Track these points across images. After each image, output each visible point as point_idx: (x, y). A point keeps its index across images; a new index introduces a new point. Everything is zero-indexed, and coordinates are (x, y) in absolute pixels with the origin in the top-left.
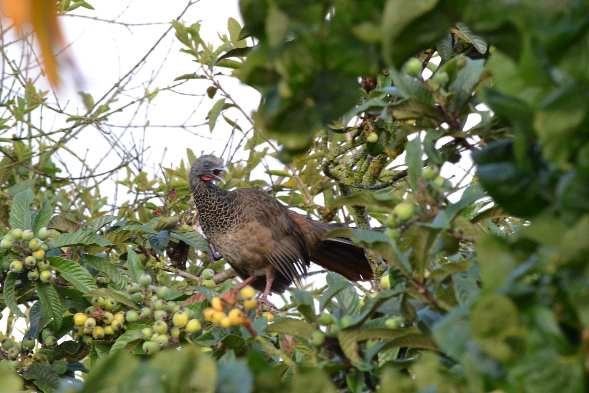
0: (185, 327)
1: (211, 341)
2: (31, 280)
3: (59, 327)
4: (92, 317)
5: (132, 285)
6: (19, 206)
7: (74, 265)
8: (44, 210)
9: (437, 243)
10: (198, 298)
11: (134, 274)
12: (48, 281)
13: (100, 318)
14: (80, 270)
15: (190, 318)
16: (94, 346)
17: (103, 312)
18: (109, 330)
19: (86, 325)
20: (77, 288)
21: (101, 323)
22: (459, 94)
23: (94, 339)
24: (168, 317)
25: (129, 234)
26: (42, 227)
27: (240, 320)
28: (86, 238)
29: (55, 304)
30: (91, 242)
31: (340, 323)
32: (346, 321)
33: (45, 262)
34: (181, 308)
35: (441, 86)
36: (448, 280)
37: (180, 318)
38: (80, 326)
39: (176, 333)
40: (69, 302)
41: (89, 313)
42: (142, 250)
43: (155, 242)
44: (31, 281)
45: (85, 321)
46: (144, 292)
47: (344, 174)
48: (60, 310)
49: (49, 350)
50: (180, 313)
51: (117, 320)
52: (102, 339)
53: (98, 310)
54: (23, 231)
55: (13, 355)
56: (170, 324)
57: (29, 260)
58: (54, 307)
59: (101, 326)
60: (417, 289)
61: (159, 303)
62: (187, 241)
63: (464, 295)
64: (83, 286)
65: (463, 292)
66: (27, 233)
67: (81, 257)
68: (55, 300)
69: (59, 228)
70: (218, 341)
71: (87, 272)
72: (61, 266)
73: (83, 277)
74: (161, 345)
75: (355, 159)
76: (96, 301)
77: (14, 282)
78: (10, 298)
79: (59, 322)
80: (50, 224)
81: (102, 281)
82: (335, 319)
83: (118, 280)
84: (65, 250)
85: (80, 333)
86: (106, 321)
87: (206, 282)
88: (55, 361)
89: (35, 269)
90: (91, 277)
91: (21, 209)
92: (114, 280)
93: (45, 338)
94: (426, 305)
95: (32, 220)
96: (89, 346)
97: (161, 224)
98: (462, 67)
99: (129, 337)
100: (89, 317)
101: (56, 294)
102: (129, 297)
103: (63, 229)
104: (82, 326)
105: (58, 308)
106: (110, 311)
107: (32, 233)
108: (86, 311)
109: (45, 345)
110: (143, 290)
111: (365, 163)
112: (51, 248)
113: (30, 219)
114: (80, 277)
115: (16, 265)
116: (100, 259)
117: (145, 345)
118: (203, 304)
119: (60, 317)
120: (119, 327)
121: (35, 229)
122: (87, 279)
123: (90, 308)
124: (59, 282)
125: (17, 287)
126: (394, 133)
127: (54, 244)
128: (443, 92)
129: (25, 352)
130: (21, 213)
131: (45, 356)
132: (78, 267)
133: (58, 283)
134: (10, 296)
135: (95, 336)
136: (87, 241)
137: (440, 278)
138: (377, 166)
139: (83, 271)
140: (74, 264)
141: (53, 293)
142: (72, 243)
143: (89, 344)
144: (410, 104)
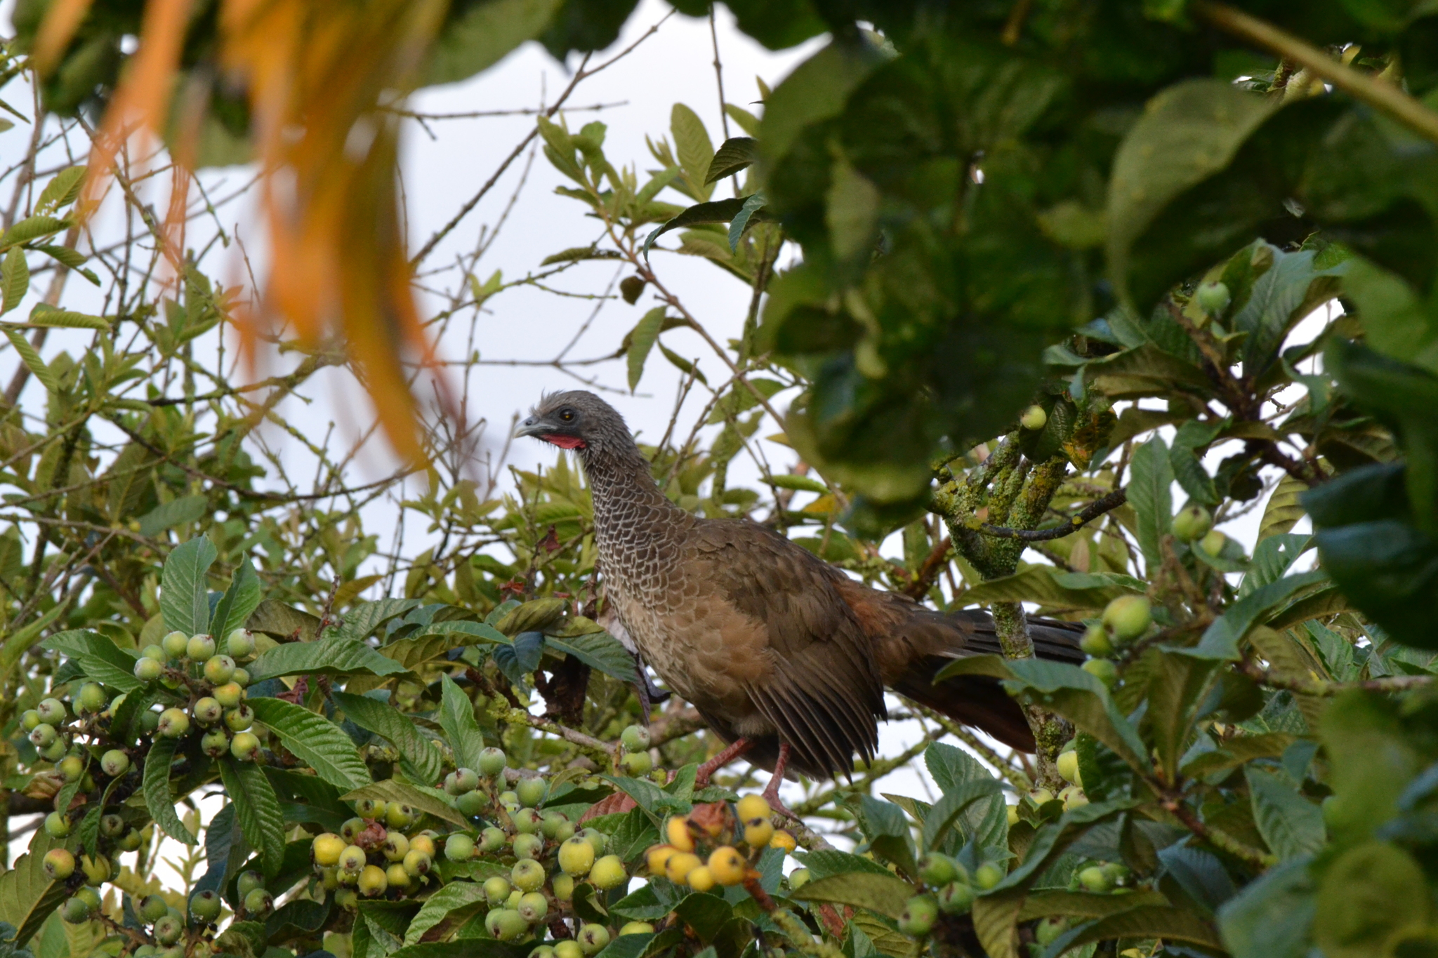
0: (587, 875)
1: (651, 908)
2: (208, 754)
3: (277, 868)
4: (357, 844)
5: (458, 774)
6: (180, 577)
7: (312, 720)
8: (241, 586)
9: (1208, 689)
10: (618, 803)
11: (458, 739)
12: (250, 758)
13: (375, 846)
14: (326, 732)
15: (600, 854)
16: (361, 913)
17: (383, 832)
18: (398, 875)
19: (343, 863)
20: (321, 775)
21: (379, 857)
22: (1254, 335)
23: (361, 896)
24: (545, 850)
25: (441, 643)
26: (235, 627)
27: (736, 872)
28: (342, 655)
29: (266, 811)
30: (353, 663)
31: (973, 877)
32: (989, 875)
33: (244, 713)
34: (578, 829)
35: (1212, 316)
36: (1236, 780)
37: (575, 853)
38: (328, 865)
39: (565, 887)
40: (301, 807)
41: (349, 833)
42: (473, 683)
43: (509, 658)
44: (209, 758)
45: (339, 854)
46: (489, 791)
47: (965, 503)
48: (278, 827)
49: (254, 922)
50: (577, 841)
51: (419, 848)
52: (381, 897)
53: (371, 827)
54: (190, 637)
55: (168, 934)
56: (551, 866)
57: (204, 705)
58: (265, 819)
59: (379, 866)
60: (1161, 801)
61: (525, 816)
62: (586, 658)
63: (1274, 816)
64: (333, 770)
65: (1270, 809)
66: (199, 643)
67: (330, 698)
68: (264, 803)
69: (275, 630)
70: (667, 908)
71: (344, 736)
72: (282, 722)
73: (335, 747)
74: (530, 918)
75: (990, 466)
76: (367, 805)
77: (168, 760)
78: (159, 798)
79: (277, 854)
80: (253, 622)
81: (380, 756)
82: (962, 870)
83: (419, 755)
84: (290, 683)
85: (328, 882)
86: (390, 854)
87: (631, 759)
88: (270, 949)
89: (218, 727)
90: (353, 748)
91: (185, 584)
92: (409, 755)
93: (245, 896)
94: (1178, 835)
95: (212, 609)
96: (351, 913)
97: (522, 618)
98: (1261, 269)
99: (452, 899)
100: (349, 844)
101: (267, 789)
102: (452, 802)
103: (285, 632)
104: (333, 865)
105: (273, 823)
106: (401, 830)
107: (212, 642)
108: (343, 829)
109: (245, 911)
110: (486, 785)
111: (1015, 474)
112: (256, 678)
113: (208, 607)
114: (327, 748)
115: (175, 719)
116: (375, 703)
117: (492, 917)
118: (629, 818)
119: (278, 844)
120: (422, 868)
121: (218, 633)
122: (344, 752)
123: (353, 823)
124: (278, 759)
125: (176, 772)
126: (1085, 405)
127: (261, 668)
128: (1217, 331)
129: (198, 927)
130: (185, 595)
131: (244, 939)
132: (321, 723)
133: (273, 762)
134: (159, 793)
135: (364, 889)
136: (343, 663)
137: (1217, 775)
138: (1044, 483)
139: (335, 733)
140: (313, 716)
141: (262, 787)
142: (308, 667)
143: (350, 907)
144: (1139, 360)
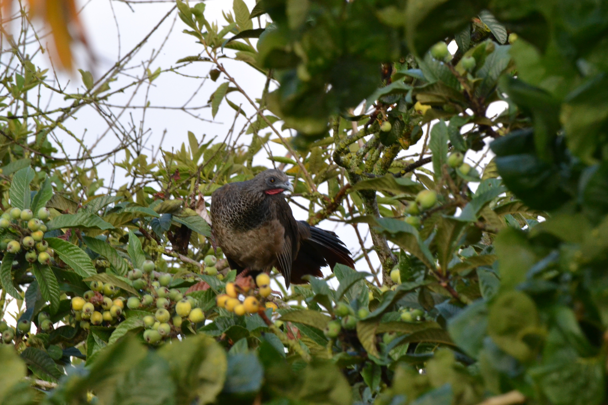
0: (187, 316)
1: (215, 332)
2: (28, 261)
3: (56, 311)
4: (90, 302)
5: (134, 271)
6: (19, 184)
7: (73, 248)
8: (44, 189)
9: (462, 234)
10: (202, 286)
11: (135, 258)
12: (46, 263)
13: (98, 303)
14: (79, 253)
15: (193, 307)
16: (91, 331)
17: (102, 297)
18: (108, 316)
19: (84, 310)
20: (76, 272)
21: (99, 308)
22: (485, 80)
23: (91, 324)
24: (170, 305)
25: (130, 216)
26: (41, 207)
27: (255, 308)
28: (87, 220)
29: (52, 286)
30: (91, 224)
31: (357, 315)
32: (364, 313)
33: (44, 244)
34: (184, 297)
35: (467, 71)
36: (473, 274)
37: (183, 307)
38: (78, 310)
39: (178, 321)
40: (66, 285)
41: (87, 297)
42: (143, 233)
43: (157, 225)
44: (28, 263)
45: (83, 306)
46: (147, 279)
47: (355, 163)
48: (57, 293)
49: (45, 334)
50: (184, 302)
51: (117, 305)
52: (100, 325)
53: (97, 295)
54: (22, 210)
55: (8, 338)
56: (172, 312)
57: (27, 240)
58: (52, 290)
59: (99, 311)
60: (440, 282)
61: (162, 291)
62: (190, 226)
63: (489, 290)
64: (81, 269)
65: (487, 287)
66: (26, 213)
67: (80, 239)
68: (52, 283)
69: (59, 208)
70: (221, 331)
71: (86, 255)
72: (60, 248)
73: (82, 260)
74: (163, 334)
75: (366, 147)
76: (95, 285)
77: (11, 263)
78: (6, 279)
79: (56, 305)
80: (49, 203)
81: (101, 265)
82: (352, 310)
83: (118, 265)
84: (64, 231)
85: (77, 318)
86: (104, 307)
87: (208, 269)
88: (51, 346)
89: (32, 249)
90: (90, 260)
91: (21, 187)
92: (114, 264)
93: (41, 323)
94: (445, 298)
95: (32, 199)
96: (87, 332)
97: (164, 207)
98: (490, 52)
99: (130, 325)
100: (87, 302)
101: (53, 276)
102: (131, 283)
103: (63, 209)
104: (80, 310)
105: (55, 291)
106: (108, 296)
107: (31, 213)
108: (85, 295)
109: (41, 329)
110: (146, 276)
112: (50, 229)
113: (30, 198)
114: (79, 260)
115: (14, 246)
116: (100, 241)
117: (146, 333)
118: (206, 293)
119: (57, 300)
120: (118, 313)
121: (34, 209)
122: (86, 262)
123: (89, 293)
124: (57, 264)
125: (14, 268)
127: (53, 224)
128: (470, 77)
129: (21, 335)
130: (20, 192)
131: (41, 341)
132: (76, 249)
133: (55, 265)
134: (6, 277)
135: (93, 322)
136: (87, 224)
137: (465, 271)
139: (83, 254)
140: (73, 246)
141: (51, 276)
142: (72, 225)
143: (86, 329)
144: (436, 88)
